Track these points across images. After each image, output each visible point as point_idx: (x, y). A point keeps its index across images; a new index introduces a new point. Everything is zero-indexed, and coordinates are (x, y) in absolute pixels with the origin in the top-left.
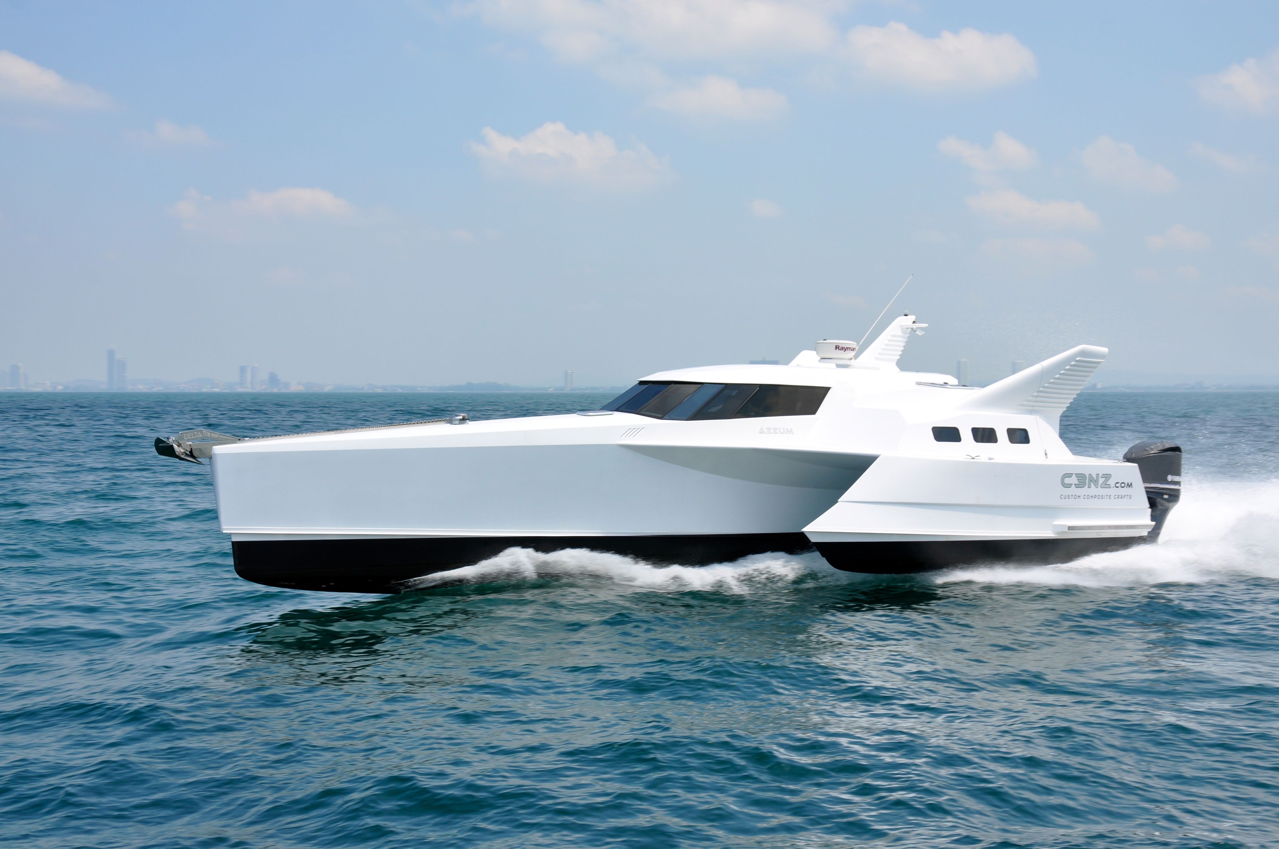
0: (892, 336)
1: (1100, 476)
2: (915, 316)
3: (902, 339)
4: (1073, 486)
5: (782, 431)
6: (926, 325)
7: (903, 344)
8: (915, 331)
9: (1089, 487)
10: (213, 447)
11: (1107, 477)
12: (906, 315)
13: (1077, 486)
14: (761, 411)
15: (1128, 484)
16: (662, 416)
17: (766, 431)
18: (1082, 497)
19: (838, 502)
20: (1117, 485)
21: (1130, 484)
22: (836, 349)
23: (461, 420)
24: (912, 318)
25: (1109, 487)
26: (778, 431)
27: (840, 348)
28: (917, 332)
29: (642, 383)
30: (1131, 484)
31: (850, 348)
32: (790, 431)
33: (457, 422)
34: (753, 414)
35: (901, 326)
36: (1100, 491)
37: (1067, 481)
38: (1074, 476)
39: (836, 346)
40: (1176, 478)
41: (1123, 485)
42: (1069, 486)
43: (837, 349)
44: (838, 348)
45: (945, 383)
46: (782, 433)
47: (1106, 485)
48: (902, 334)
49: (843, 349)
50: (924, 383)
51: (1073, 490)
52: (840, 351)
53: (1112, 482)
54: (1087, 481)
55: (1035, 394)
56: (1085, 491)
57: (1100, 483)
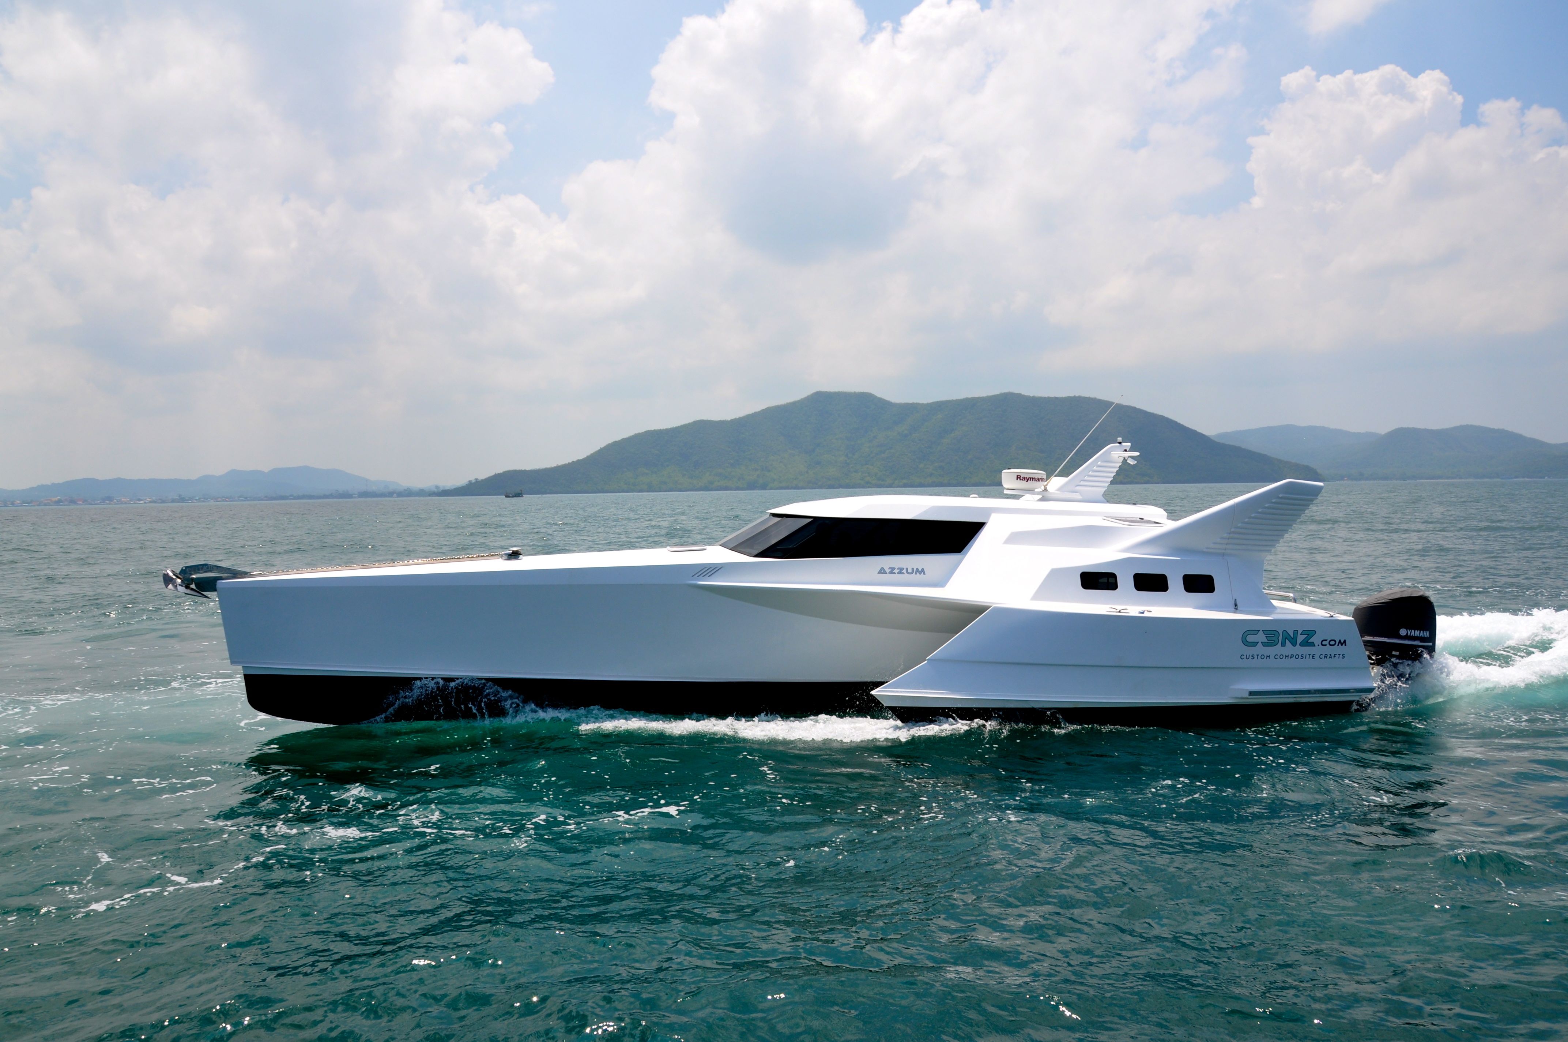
0: (1099, 466)
1: (1299, 633)
4: (1260, 644)
9: (1283, 645)
11: (1309, 633)
13: (1264, 644)
15: (1340, 641)
17: (888, 571)
18: (1272, 657)
20: (1324, 643)
21: (1342, 641)
25: (1313, 644)
26: (904, 571)
30: (1345, 641)
32: (921, 572)
36: (1299, 650)
37: (1250, 638)
38: (1261, 633)
40: (1416, 633)
41: (1332, 643)
42: (1254, 644)
46: (909, 574)
47: (1306, 643)
51: (1260, 649)
53: (1316, 640)
54: (1280, 638)
55: (1225, 535)
56: (1278, 649)
57: (1299, 642)
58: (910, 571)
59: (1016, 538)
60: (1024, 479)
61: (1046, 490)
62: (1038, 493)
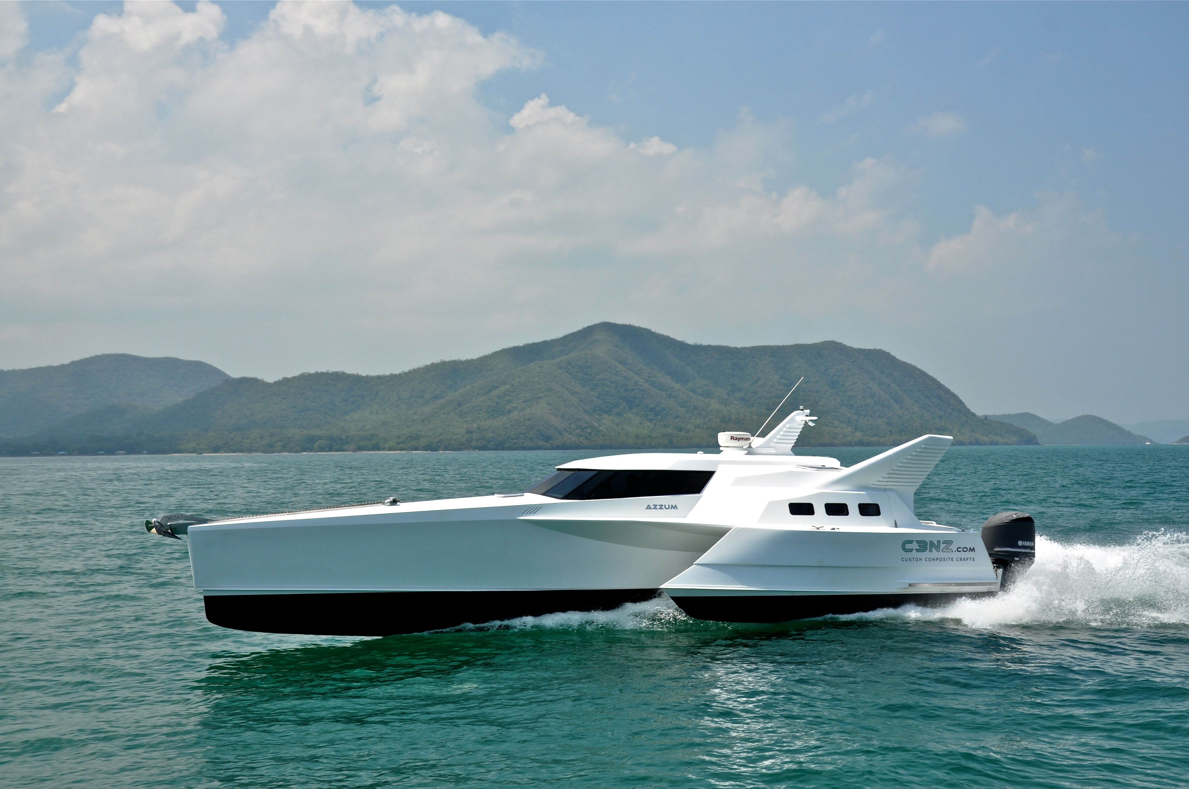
1: (941, 542)
3: (797, 429)
8: (808, 423)
9: (931, 551)
11: (949, 543)
13: (917, 550)
15: (970, 548)
17: (652, 507)
18: (924, 560)
19: (693, 564)
20: (959, 550)
21: (972, 549)
25: (951, 551)
26: (663, 507)
27: (734, 439)
30: (974, 549)
31: (743, 438)
32: (675, 507)
36: (942, 554)
37: (908, 546)
38: (915, 542)
39: (731, 437)
40: (1028, 544)
41: (965, 550)
42: (911, 550)
43: (732, 439)
46: (667, 509)
47: (948, 550)
51: (914, 554)
53: (954, 547)
54: (928, 547)
55: (886, 476)
56: (927, 554)
57: (941, 548)
58: (667, 507)
59: (740, 481)
60: (737, 439)
61: (750, 447)
62: (745, 450)
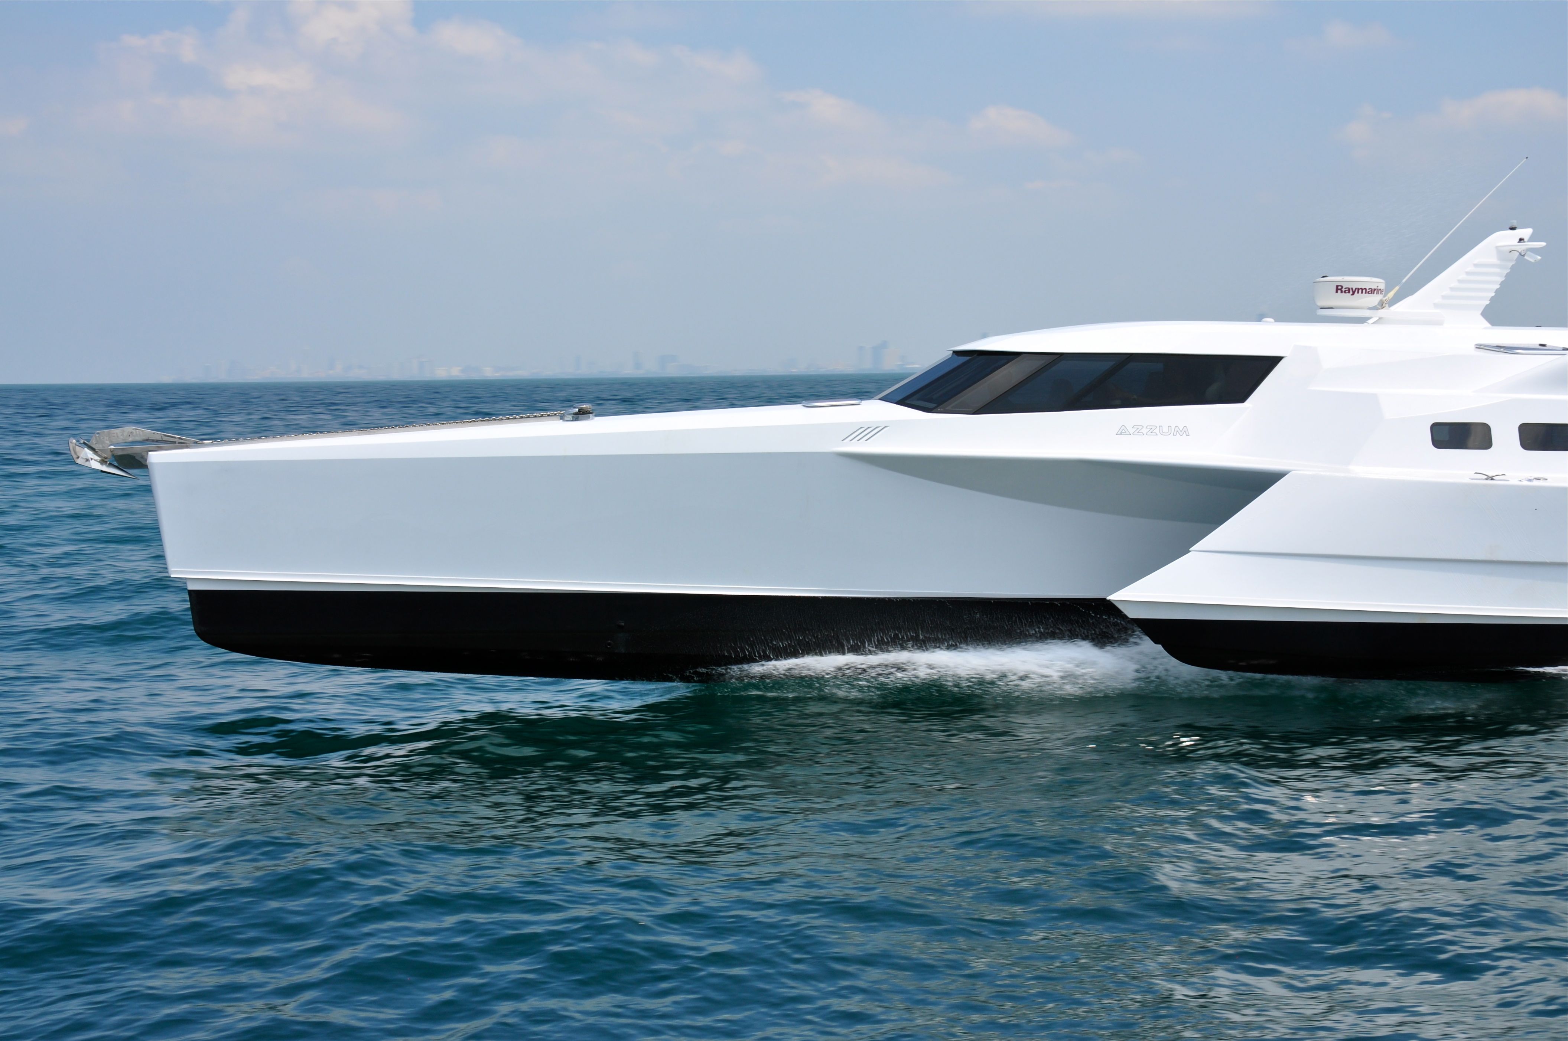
0: (1476, 265)
2: (1533, 228)
3: (1497, 270)
5: (1165, 430)
6: (1544, 244)
7: (1500, 279)
8: (1524, 256)
10: (150, 453)
12: (1513, 229)
14: (1135, 397)
16: (934, 405)
17: (1132, 431)
19: (1190, 551)
22: (1337, 292)
23: (576, 414)
24: (1526, 233)
26: (1157, 431)
27: (1343, 290)
28: (1526, 257)
29: (957, 353)
31: (1362, 289)
32: (1184, 431)
33: (570, 417)
34: (1118, 402)
35: (1497, 247)
39: (1337, 286)
43: (1339, 291)
44: (1341, 289)
45: (1541, 345)
46: (1163, 434)
48: (1498, 262)
49: (1353, 291)
50: (1485, 346)
52: (1343, 294)
